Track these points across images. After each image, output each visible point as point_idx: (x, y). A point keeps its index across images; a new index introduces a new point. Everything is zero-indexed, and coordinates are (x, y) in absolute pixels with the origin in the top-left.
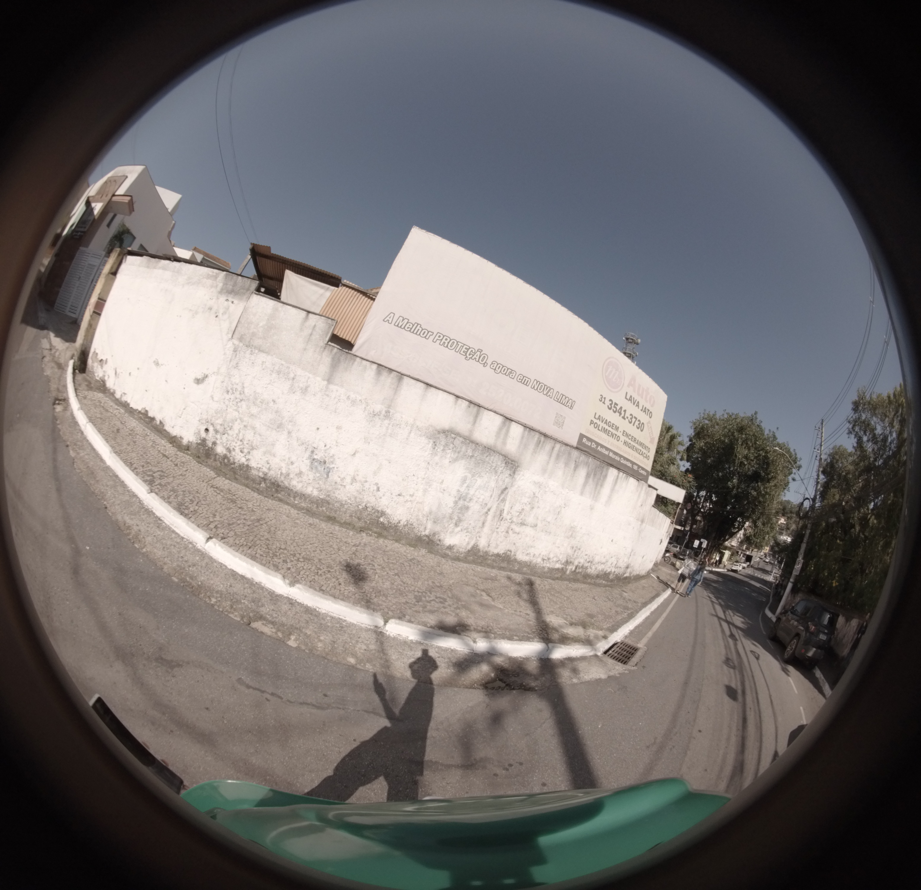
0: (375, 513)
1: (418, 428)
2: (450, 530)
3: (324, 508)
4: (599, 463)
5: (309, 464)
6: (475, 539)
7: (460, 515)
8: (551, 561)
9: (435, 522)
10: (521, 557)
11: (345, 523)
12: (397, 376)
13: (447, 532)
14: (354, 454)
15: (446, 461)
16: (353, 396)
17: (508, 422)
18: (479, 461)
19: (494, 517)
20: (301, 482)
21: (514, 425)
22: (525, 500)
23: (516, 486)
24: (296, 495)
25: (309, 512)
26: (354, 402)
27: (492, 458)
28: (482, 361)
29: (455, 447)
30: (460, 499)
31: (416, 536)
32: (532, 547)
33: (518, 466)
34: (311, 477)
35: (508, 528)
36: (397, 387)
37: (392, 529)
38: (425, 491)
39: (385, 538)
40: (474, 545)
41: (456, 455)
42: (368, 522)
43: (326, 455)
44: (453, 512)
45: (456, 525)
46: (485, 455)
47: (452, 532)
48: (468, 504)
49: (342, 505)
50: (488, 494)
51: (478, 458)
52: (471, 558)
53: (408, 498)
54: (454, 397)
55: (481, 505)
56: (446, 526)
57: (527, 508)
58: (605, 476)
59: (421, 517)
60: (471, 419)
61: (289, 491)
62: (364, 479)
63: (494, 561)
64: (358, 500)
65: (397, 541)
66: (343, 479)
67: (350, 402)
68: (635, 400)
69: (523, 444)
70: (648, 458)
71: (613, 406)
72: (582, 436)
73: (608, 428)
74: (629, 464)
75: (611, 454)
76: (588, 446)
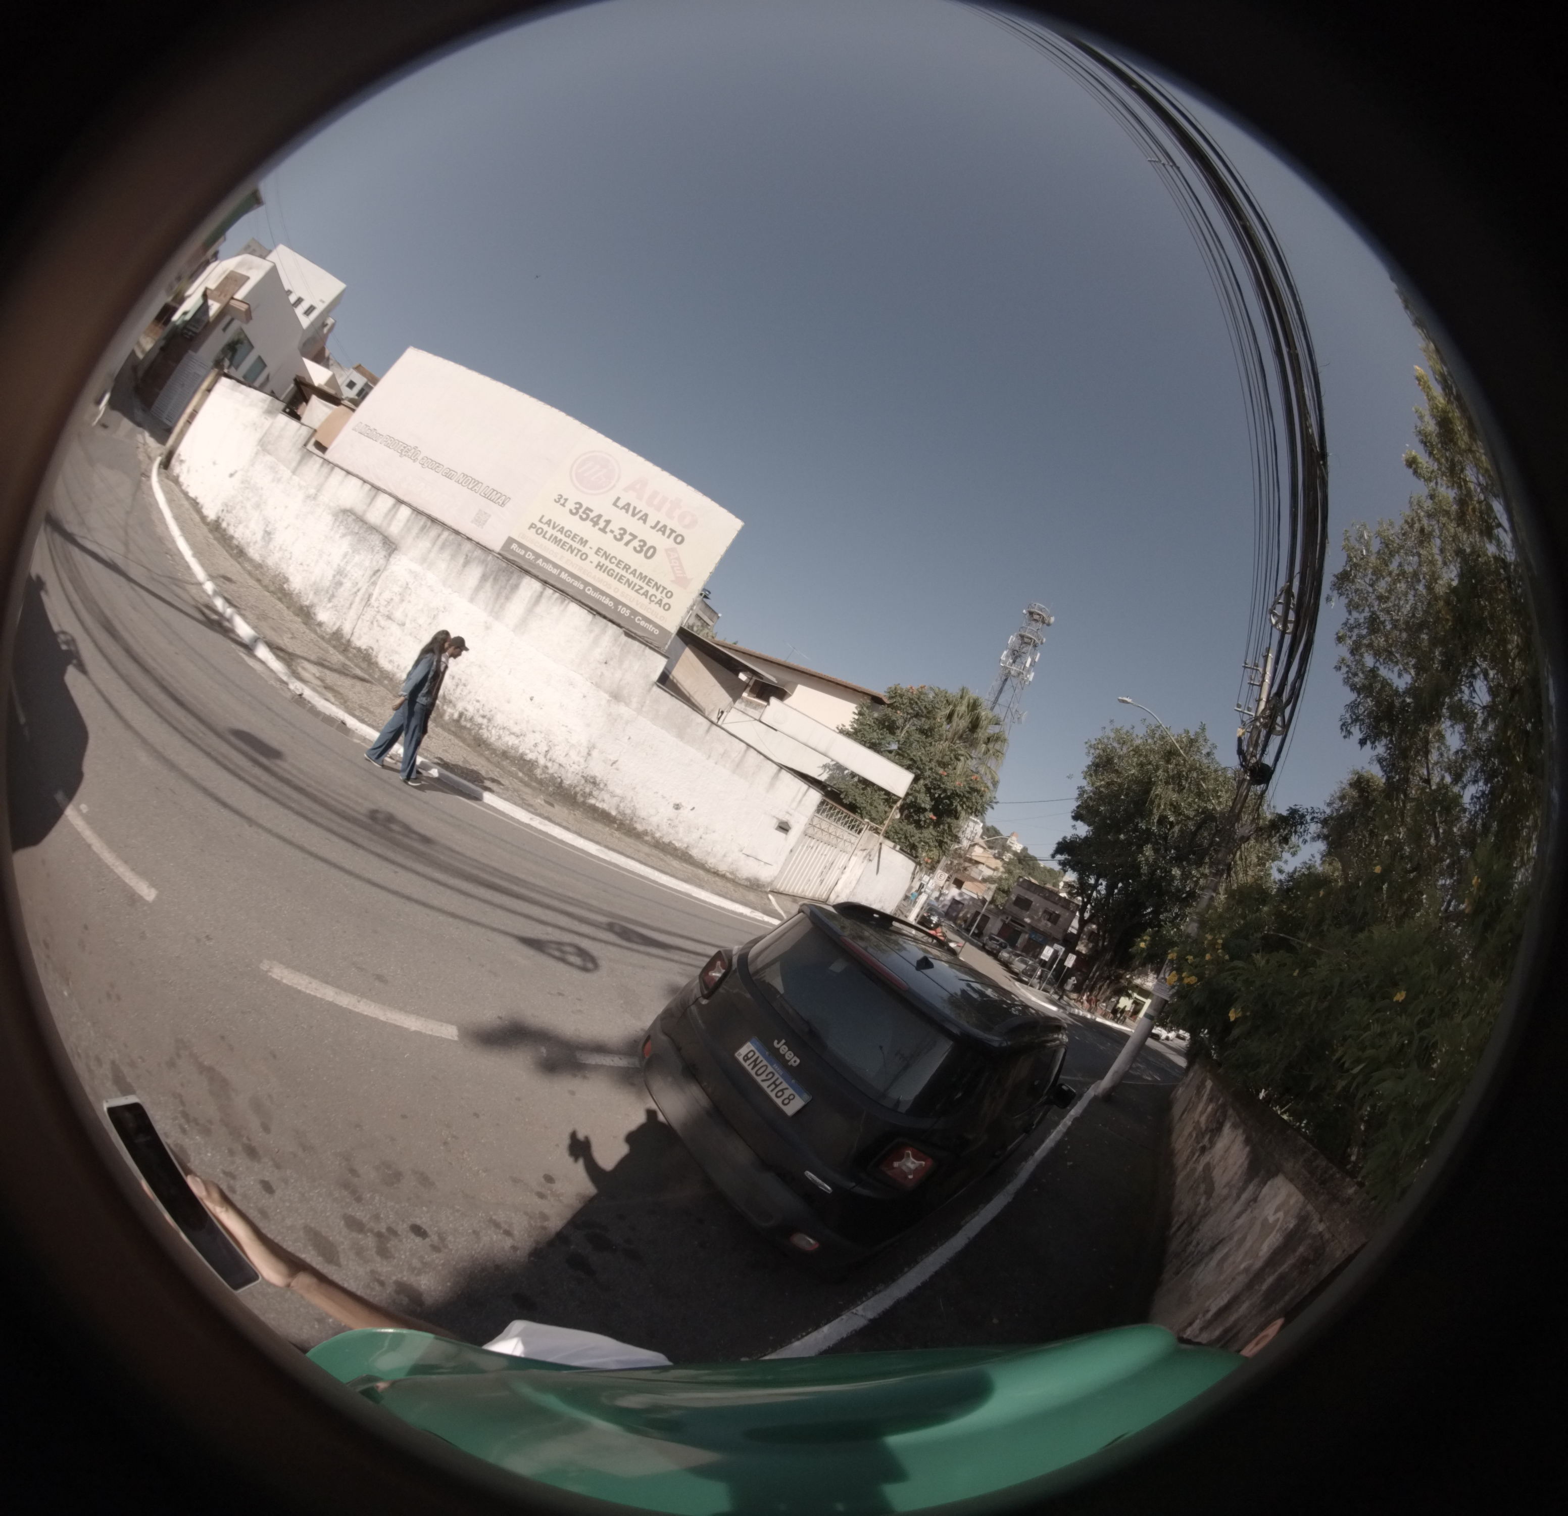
2: (324, 605)
7: (334, 590)
9: (315, 593)
10: (383, 662)
13: (321, 606)
15: (338, 537)
17: (399, 504)
18: (362, 539)
19: (362, 600)
21: (404, 508)
22: (397, 589)
23: (390, 571)
28: (413, 457)
29: (347, 523)
31: (301, 605)
32: (396, 652)
33: (395, 549)
37: (289, 596)
38: (317, 562)
41: (346, 531)
44: (330, 586)
45: (330, 600)
46: (368, 534)
47: (325, 608)
48: (343, 580)
50: (362, 574)
51: (362, 536)
52: (335, 642)
53: (306, 567)
54: (363, 482)
55: (354, 584)
56: (323, 599)
57: (397, 599)
60: (369, 500)
63: (355, 655)
68: (637, 511)
69: (407, 528)
70: (667, 607)
71: (581, 511)
72: (510, 541)
73: (565, 539)
74: (607, 601)
75: (564, 576)
76: (519, 555)
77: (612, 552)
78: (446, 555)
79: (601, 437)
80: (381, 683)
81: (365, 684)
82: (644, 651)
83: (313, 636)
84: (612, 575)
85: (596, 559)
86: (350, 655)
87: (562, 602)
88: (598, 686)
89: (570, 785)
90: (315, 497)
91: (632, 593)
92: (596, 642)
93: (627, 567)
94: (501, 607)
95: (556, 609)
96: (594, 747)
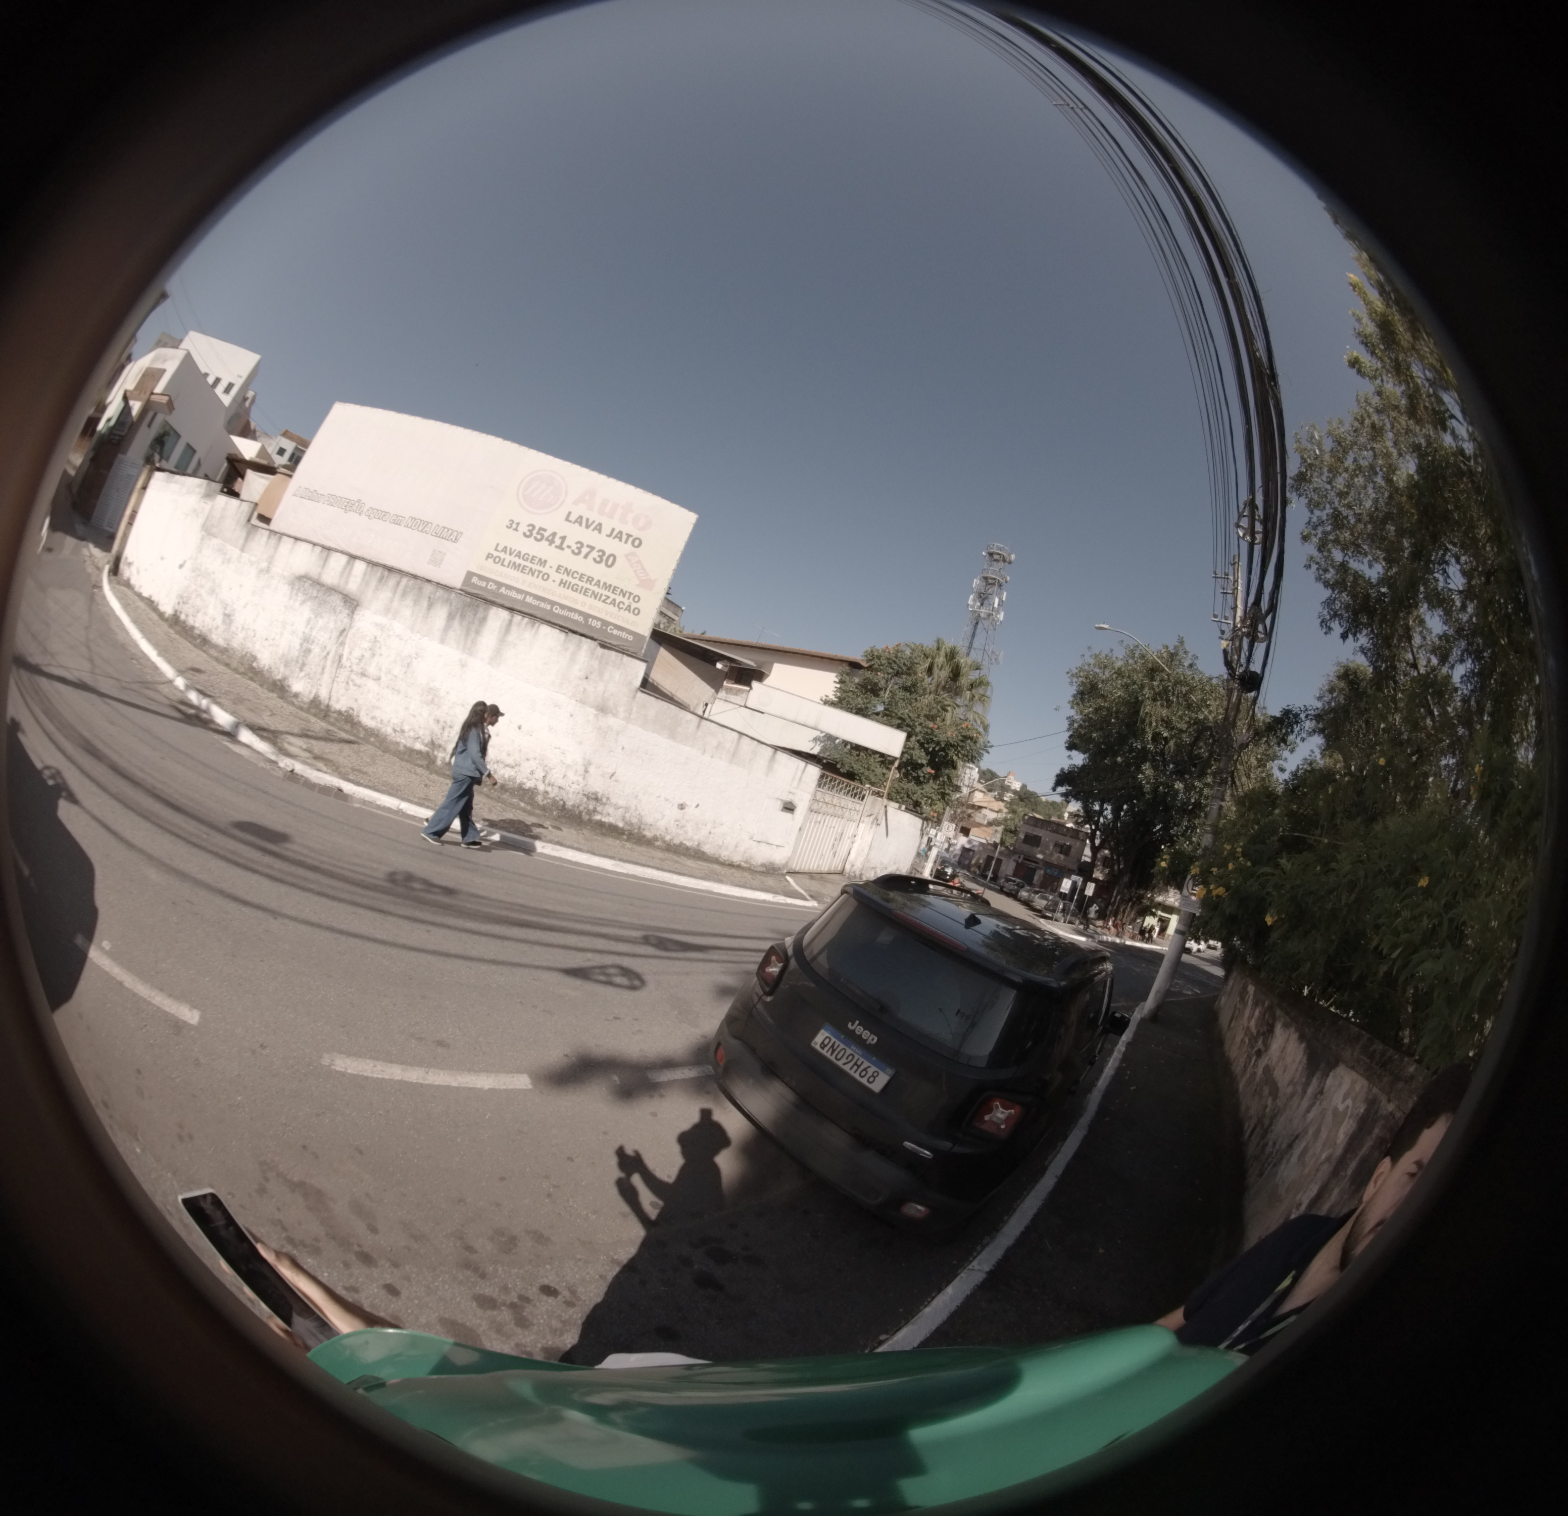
1: (284, 578)
2: (296, 675)
6: (316, 688)
9: (286, 666)
13: (294, 677)
15: (298, 604)
17: (353, 559)
18: (322, 602)
19: (333, 662)
21: (358, 562)
23: (355, 628)
27: (333, 598)
28: (359, 511)
29: (306, 590)
30: (305, 641)
33: (357, 605)
35: (349, 677)
41: (305, 597)
44: (299, 655)
45: (301, 670)
46: (328, 596)
47: (298, 678)
48: (311, 647)
50: (328, 636)
51: (322, 599)
52: (314, 710)
54: (312, 545)
55: (322, 648)
56: (294, 670)
57: (367, 654)
60: (322, 562)
63: (336, 719)
68: (590, 522)
69: (365, 582)
70: (636, 612)
71: (535, 532)
72: (470, 575)
73: (523, 563)
74: (576, 617)
75: (529, 600)
76: (481, 588)
77: (572, 567)
78: (409, 601)
79: (542, 455)
80: (368, 742)
81: (352, 746)
82: (622, 660)
83: (291, 708)
84: (577, 590)
85: (558, 577)
86: (332, 720)
87: (533, 626)
88: (582, 702)
89: (573, 806)
90: (268, 570)
91: (600, 604)
92: (573, 659)
93: (590, 580)
94: (472, 643)
95: (528, 634)
96: (590, 763)
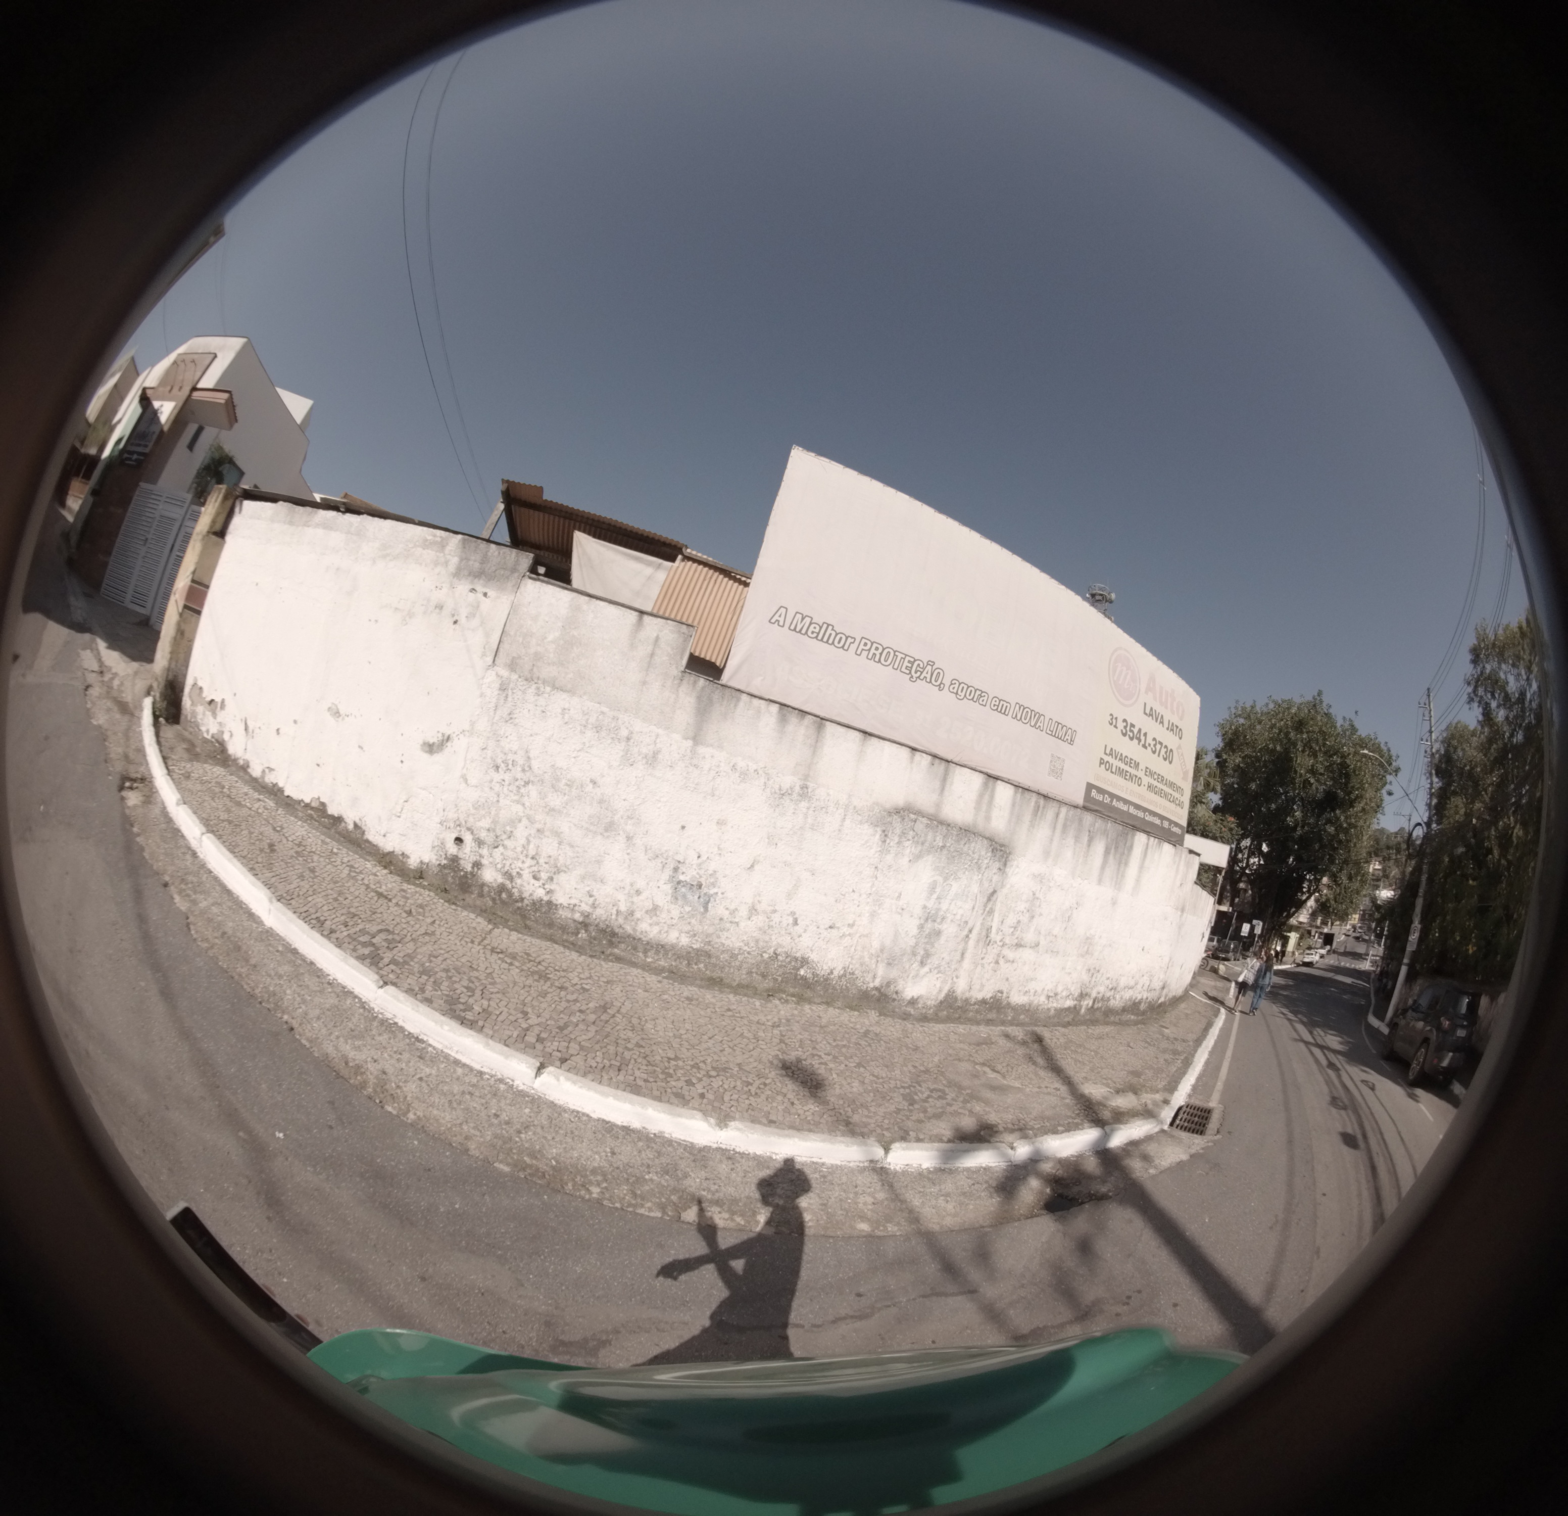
0: (790, 962)
1: (856, 811)
2: (913, 973)
3: (701, 966)
4: (1121, 828)
5: (670, 892)
6: (950, 981)
7: (928, 947)
8: (1059, 997)
9: (889, 964)
10: (1017, 998)
11: (740, 986)
12: (815, 722)
13: (908, 977)
14: (752, 866)
15: (904, 861)
16: (741, 764)
17: (991, 780)
18: (954, 854)
19: (978, 941)
20: (657, 924)
21: (1001, 787)
22: (1022, 906)
23: (1008, 886)
24: (648, 947)
25: (674, 974)
26: (744, 775)
27: (973, 845)
28: (936, 681)
29: (917, 834)
30: (927, 920)
31: (860, 991)
32: (1032, 980)
33: (1010, 853)
34: (676, 912)
35: (998, 955)
36: (817, 741)
37: (820, 985)
38: (873, 915)
39: (810, 1001)
40: (949, 991)
41: (919, 848)
42: (780, 979)
43: (701, 872)
44: (917, 944)
45: (922, 963)
46: (963, 842)
47: (916, 976)
48: (940, 927)
49: (734, 956)
50: (968, 906)
51: (952, 850)
52: (945, 1013)
53: (846, 930)
54: (908, 750)
55: (959, 925)
56: (907, 967)
57: (1025, 919)
58: (1131, 848)
59: (867, 959)
60: (937, 784)
61: (635, 942)
62: (771, 908)
64: (761, 944)
65: (828, 1004)
66: (733, 912)
67: (737, 774)
69: (1016, 817)
71: (1128, 729)
72: (1089, 788)
76: (1099, 802)
85: (1146, 781)
94: (1122, 876)
